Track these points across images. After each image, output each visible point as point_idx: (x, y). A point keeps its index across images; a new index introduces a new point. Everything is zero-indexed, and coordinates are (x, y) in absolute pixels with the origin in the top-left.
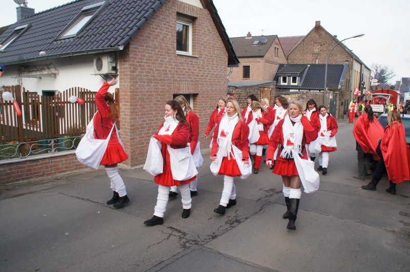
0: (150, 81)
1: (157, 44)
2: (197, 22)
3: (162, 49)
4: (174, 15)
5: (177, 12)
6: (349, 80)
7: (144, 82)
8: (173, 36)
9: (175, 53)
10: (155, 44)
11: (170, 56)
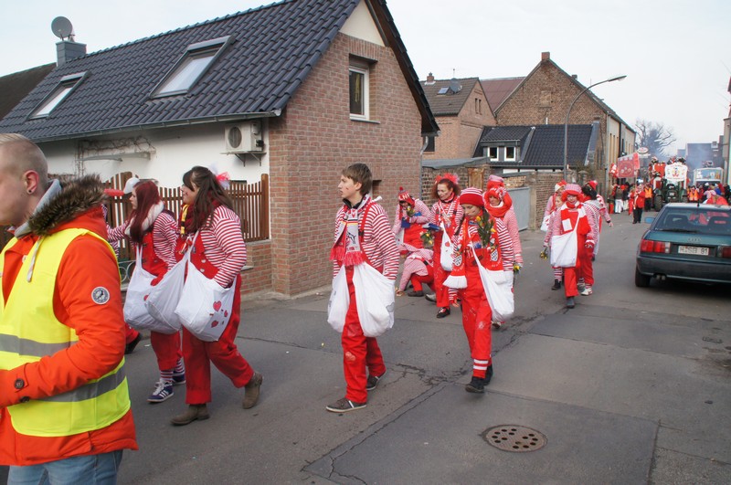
0: (314, 163)
1: (324, 105)
2: (377, 68)
3: (330, 112)
4: (346, 58)
5: (350, 54)
6: (602, 151)
7: (307, 164)
8: (344, 91)
9: (347, 119)
10: (321, 106)
11: (340, 122)
